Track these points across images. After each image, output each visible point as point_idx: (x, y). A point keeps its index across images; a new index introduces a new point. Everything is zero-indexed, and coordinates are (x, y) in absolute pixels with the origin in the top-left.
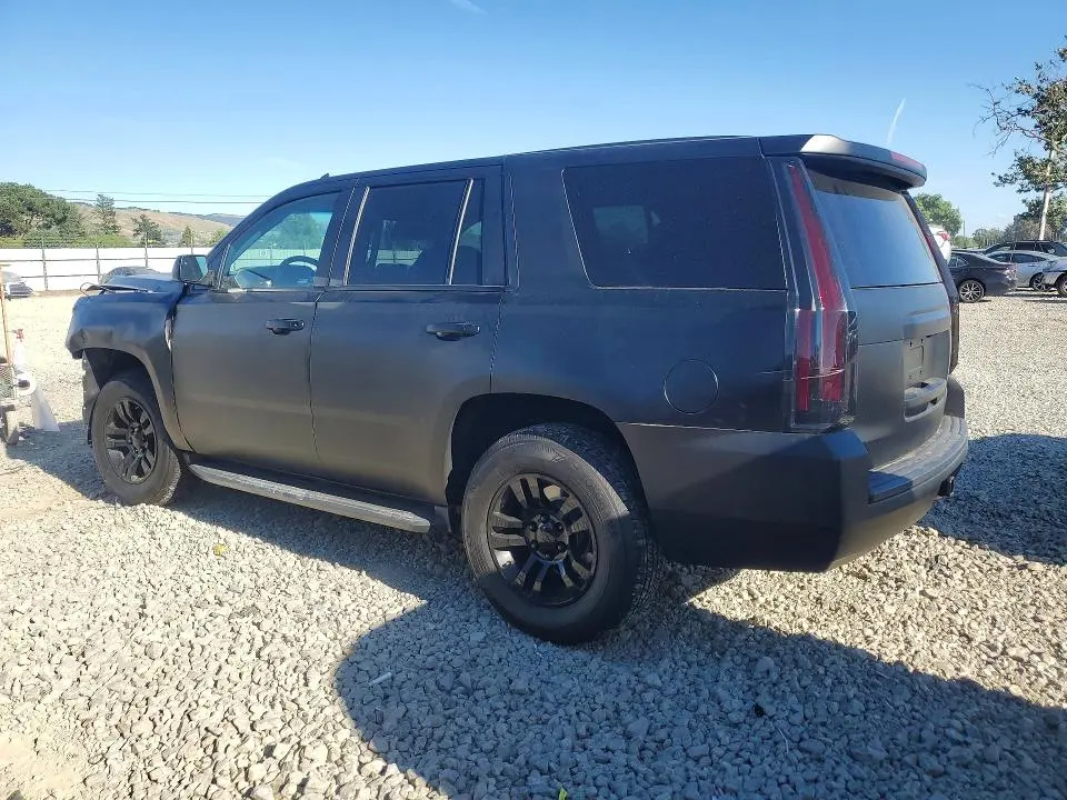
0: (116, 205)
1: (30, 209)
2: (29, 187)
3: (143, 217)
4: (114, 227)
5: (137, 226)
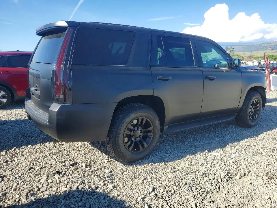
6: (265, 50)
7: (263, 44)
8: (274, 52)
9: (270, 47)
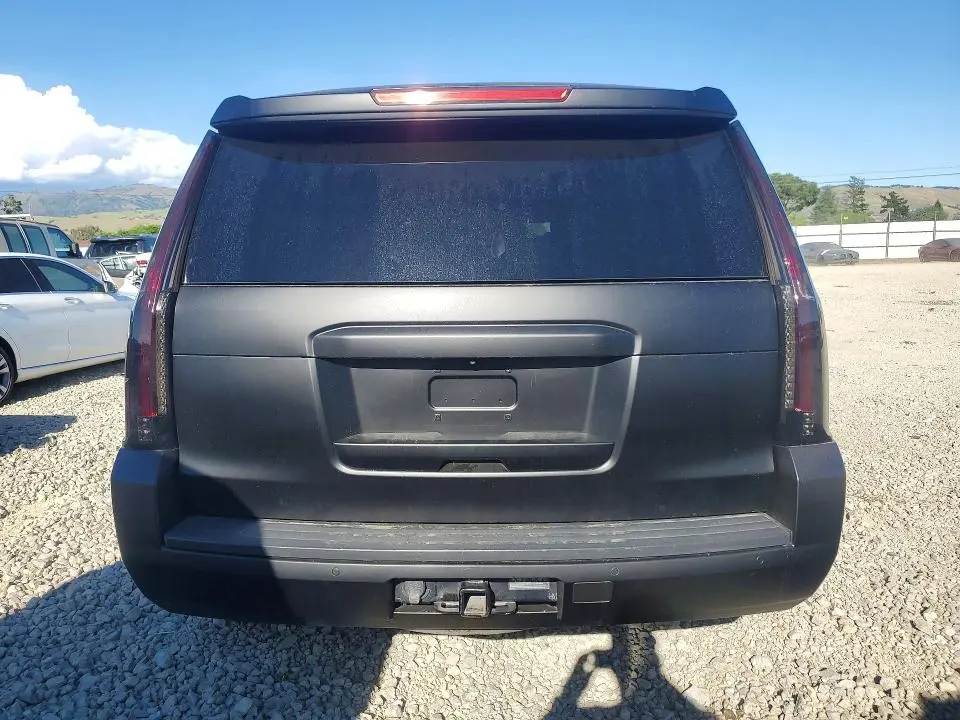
0: (866, 183)
1: (787, 194)
2: (790, 175)
3: (892, 194)
4: (862, 205)
5: (885, 203)
6: (116, 210)
7: (107, 190)
8: (146, 217)
9: (132, 202)
